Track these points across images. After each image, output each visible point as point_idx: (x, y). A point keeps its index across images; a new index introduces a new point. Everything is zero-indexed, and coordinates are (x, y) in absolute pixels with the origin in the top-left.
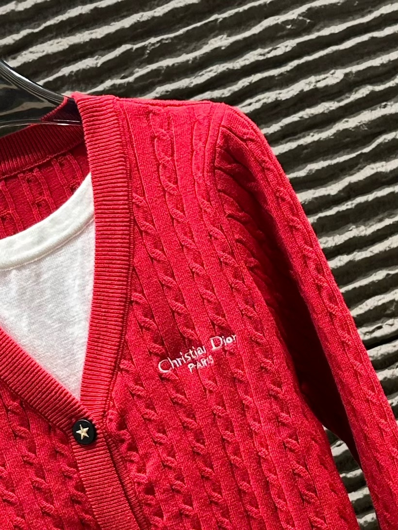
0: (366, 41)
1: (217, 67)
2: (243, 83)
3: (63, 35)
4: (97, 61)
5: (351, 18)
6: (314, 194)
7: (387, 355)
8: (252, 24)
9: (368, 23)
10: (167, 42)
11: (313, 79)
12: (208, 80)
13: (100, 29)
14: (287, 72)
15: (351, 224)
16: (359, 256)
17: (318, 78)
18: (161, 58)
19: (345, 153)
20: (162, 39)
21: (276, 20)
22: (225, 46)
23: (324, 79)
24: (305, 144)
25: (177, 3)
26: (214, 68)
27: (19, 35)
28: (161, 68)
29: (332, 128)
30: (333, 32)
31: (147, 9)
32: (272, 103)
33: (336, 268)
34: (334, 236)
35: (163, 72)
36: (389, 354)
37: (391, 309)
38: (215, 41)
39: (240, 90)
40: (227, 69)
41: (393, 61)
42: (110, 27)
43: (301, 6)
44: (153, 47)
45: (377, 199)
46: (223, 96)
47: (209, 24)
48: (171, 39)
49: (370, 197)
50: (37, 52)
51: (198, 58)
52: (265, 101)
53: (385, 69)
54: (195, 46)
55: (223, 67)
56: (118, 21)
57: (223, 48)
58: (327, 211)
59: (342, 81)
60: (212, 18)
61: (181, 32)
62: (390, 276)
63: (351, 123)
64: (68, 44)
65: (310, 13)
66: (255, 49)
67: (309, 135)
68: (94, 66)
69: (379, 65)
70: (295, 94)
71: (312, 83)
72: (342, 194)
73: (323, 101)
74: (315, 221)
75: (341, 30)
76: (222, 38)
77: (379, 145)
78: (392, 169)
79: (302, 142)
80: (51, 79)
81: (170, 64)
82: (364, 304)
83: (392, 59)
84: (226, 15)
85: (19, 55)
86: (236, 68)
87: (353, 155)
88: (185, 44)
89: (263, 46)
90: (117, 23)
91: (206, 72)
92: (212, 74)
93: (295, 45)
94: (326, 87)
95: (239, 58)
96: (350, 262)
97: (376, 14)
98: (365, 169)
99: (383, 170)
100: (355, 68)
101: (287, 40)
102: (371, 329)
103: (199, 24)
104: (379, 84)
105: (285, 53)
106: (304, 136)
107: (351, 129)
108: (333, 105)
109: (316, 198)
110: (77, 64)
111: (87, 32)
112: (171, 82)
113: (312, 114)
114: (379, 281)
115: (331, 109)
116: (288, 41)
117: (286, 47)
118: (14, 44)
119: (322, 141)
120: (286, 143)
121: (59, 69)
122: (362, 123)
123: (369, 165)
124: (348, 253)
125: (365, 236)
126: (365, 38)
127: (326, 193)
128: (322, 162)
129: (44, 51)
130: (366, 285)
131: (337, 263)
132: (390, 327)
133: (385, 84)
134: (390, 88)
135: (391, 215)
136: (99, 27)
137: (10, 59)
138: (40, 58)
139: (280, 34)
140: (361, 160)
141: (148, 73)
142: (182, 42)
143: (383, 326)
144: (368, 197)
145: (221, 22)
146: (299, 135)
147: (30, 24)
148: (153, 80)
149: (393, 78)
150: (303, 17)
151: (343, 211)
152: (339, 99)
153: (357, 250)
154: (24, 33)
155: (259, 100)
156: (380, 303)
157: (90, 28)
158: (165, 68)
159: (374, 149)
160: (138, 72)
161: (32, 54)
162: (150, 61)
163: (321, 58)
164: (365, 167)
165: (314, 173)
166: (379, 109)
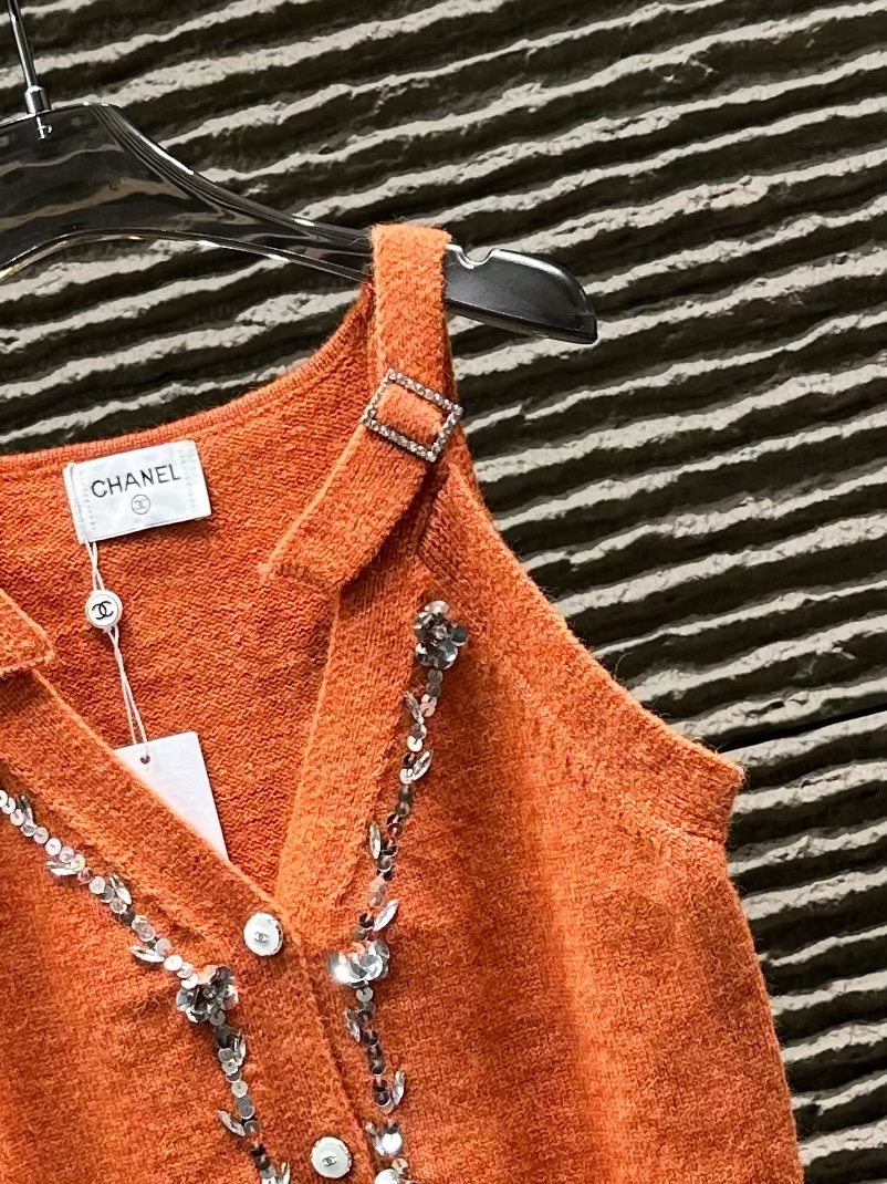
0: (820, 123)
1: (516, 149)
2: (563, 185)
3: (214, 52)
4: (278, 113)
5: (795, 71)
6: (679, 424)
7: (786, 760)
8: (595, 66)
9: (829, 85)
10: (421, 86)
11: (704, 190)
12: (495, 172)
13: (290, 47)
14: (654, 170)
15: (745, 493)
16: (754, 558)
17: (715, 189)
18: (405, 119)
19: (752, 349)
20: (412, 80)
21: (645, 63)
22: (535, 107)
23: (727, 192)
24: (674, 321)
25: (450, 9)
26: (509, 148)
27: (127, 43)
28: (404, 140)
29: (730, 294)
30: (756, 97)
31: (386, 15)
32: (615, 231)
33: (705, 577)
34: (708, 514)
35: (406, 147)
36: (791, 757)
37: (806, 670)
38: (517, 94)
39: (556, 200)
40: (536, 153)
41: (872, 168)
42: (309, 44)
43: (698, 38)
44: (391, 95)
45: (804, 447)
46: (521, 208)
47: (510, 58)
48: (430, 80)
49: (791, 442)
50: (162, 83)
51: (479, 125)
52: (603, 225)
53: (852, 184)
54: (476, 101)
55: (528, 148)
56: (328, 35)
57: (532, 110)
58: (700, 462)
59: (763, 199)
60: (516, 47)
61: (451, 68)
62: (812, 604)
63: (770, 288)
64: (224, 73)
65: (717, 55)
66: (594, 118)
67: (682, 304)
68: (272, 122)
69: (841, 175)
70: (666, 218)
71: (702, 198)
72: (735, 431)
73: (719, 238)
74: (675, 480)
75: (774, 95)
76: (530, 89)
77: (820, 339)
78: (842, 389)
79: (668, 316)
80: (182, 139)
81: (423, 133)
82: (753, 655)
83: (869, 166)
84: (545, 42)
85: (123, 85)
86: (552, 154)
87: (768, 354)
88: (456, 94)
89: (611, 113)
90: (324, 38)
91: (492, 156)
92: (504, 162)
93: (677, 117)
94: (730, 208)
95: (561, 134)
96: (735, 568)
97: (848, 69)
98: (786, 384)
99: (823, 389)
100: (792, 177)
101: (661, 106)
102: (761, 705)
103: (488, 57)
104: (836, 212)
105: (655, 132)
106: (672, 306)
107: (769, 300)
108: (738, 248)
109: (682, 434)
110: (236, 115)
111: (264, 52)
112: (420, 169)
113: (695, 262)
114: (789, 613)
115: (735, 255)
116: (663, 108)
117: (659, 119)
118: (117, 61)
119: (708, 319)
120: (635, 315)
121: (200, 120)
122: (792, 291)
123: (796, 376)
124: (733, 551)
125: (771, 520)
126: (820, 116)
127: (705, 426)
128: (702, 361)
129: (174, 82)
130: (761, 618)
131: (708, 568)
132: (799, 705)
133: (849, 215)
134: (858, 223)
135: (827, 482)
136: (288, 44)
137: (104, 91)
138: (167, 96)
139: (648, 92)
140: (781, 366)
141: (377, 147)
142: (451, 89)
143: (786, 703)
144: (787, 442)
145: (532, 56)
146: (662, 303)
147: (152, 23)
148: (386, 161)
149: (866, 204)
150: (701, 61)
151: (733, 465)
152: (751, 236)
153: (751, 547)
154: (140, 41)
155: (592, 224)
156: (785, 657)
157: (270, 44)
158: (411, 139)
159: (809, 346)
160: (355, 142)
161: (150, 85)
162: (383, 122)
163: (725, 148)
164: (788, 379)
165: (683, 384)
166: (829, 265)
